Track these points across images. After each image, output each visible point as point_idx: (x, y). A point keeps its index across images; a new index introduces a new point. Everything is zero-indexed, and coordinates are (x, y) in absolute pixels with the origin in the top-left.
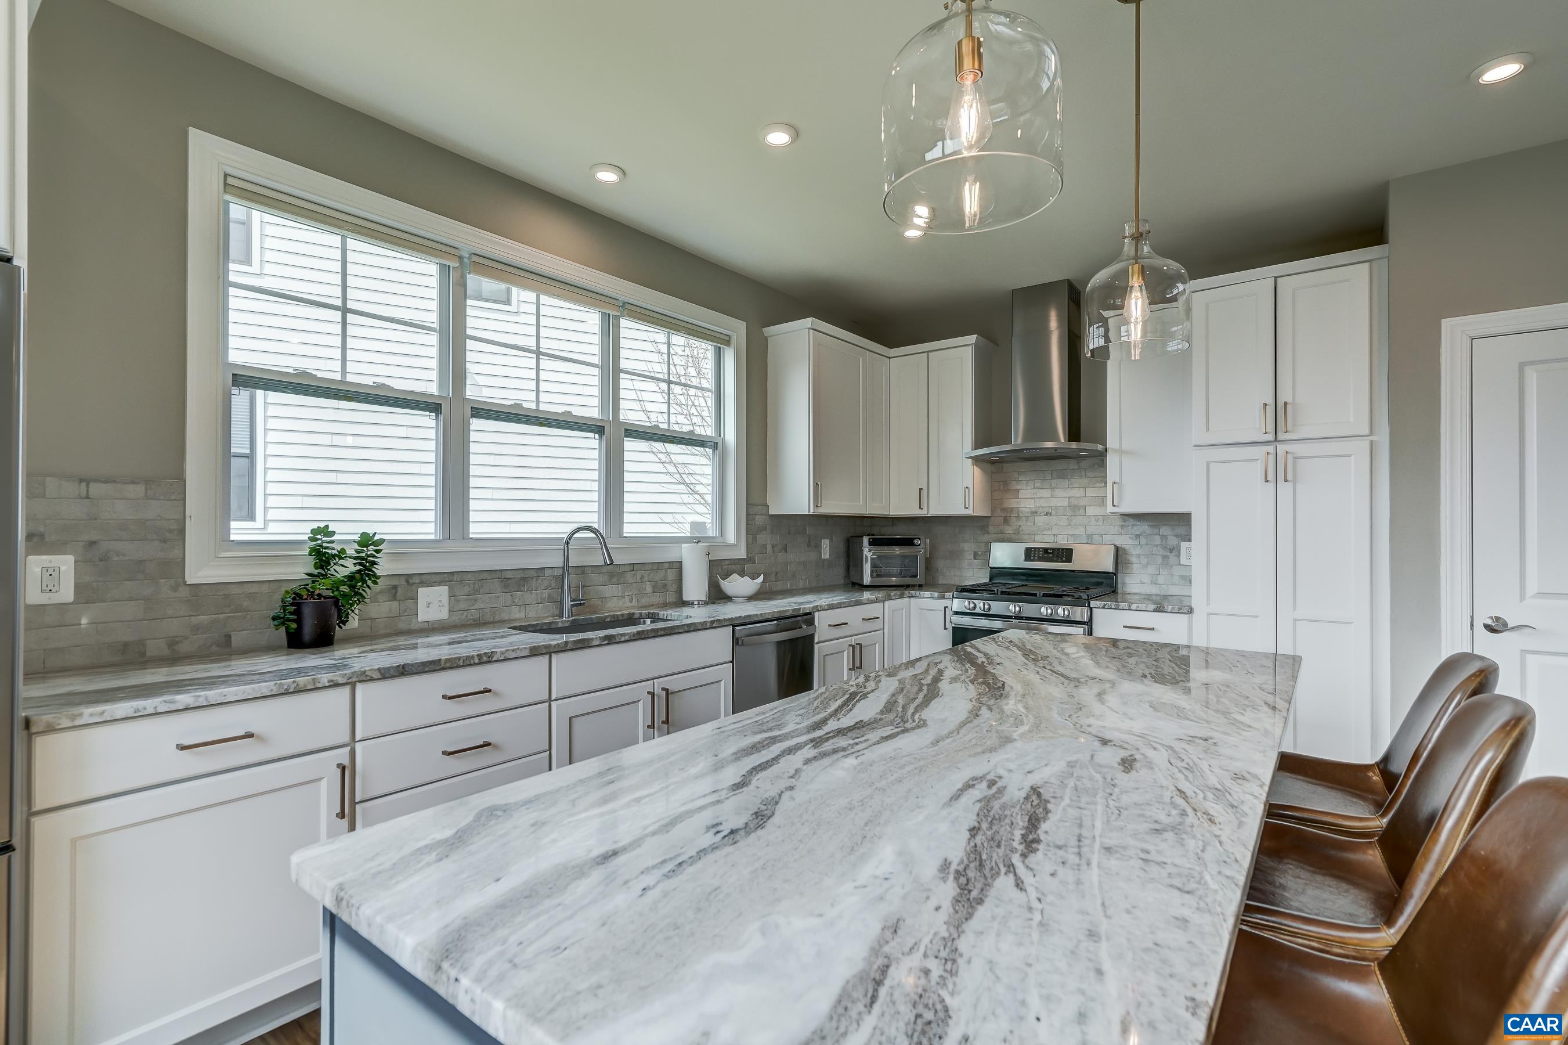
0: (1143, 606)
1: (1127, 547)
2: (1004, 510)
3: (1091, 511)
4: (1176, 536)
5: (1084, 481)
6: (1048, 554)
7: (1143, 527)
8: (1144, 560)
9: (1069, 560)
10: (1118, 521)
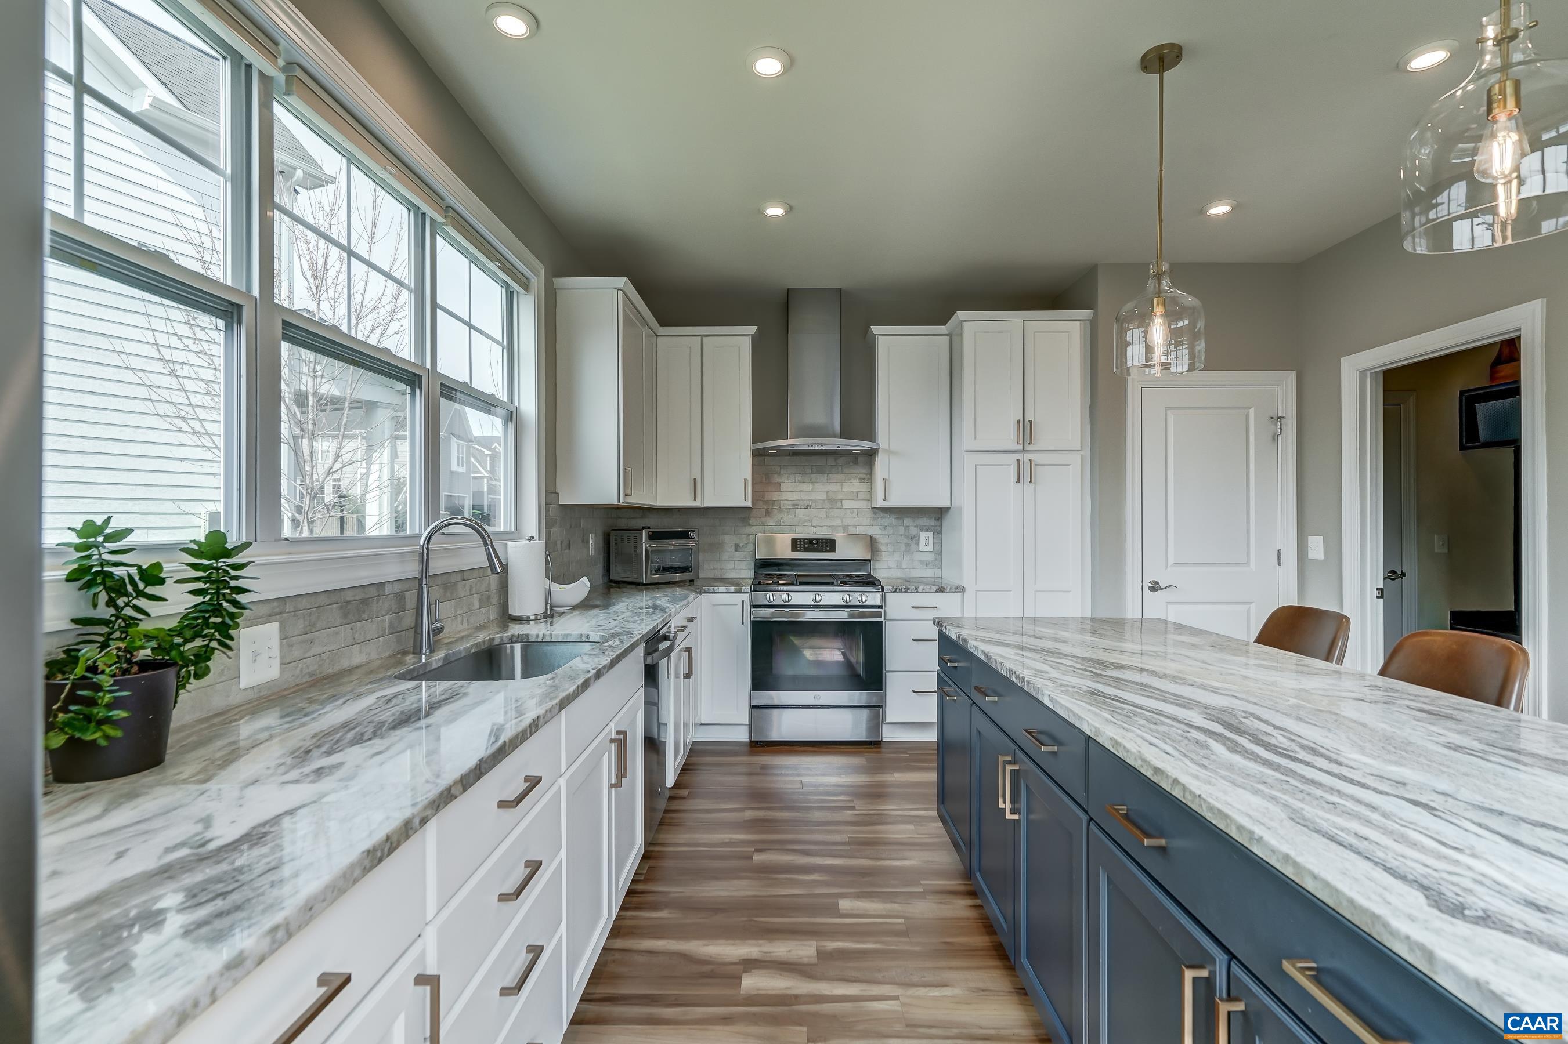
0: (928, 588)
1: (877, 537)
2: (766, 502)
3: (847, 504)
4: (916, 526)
5: (841, 477)
6: (811, 545)
7: (890, 520)
8: (891, 548)
9: (833, 549)
10: (870, 514)
